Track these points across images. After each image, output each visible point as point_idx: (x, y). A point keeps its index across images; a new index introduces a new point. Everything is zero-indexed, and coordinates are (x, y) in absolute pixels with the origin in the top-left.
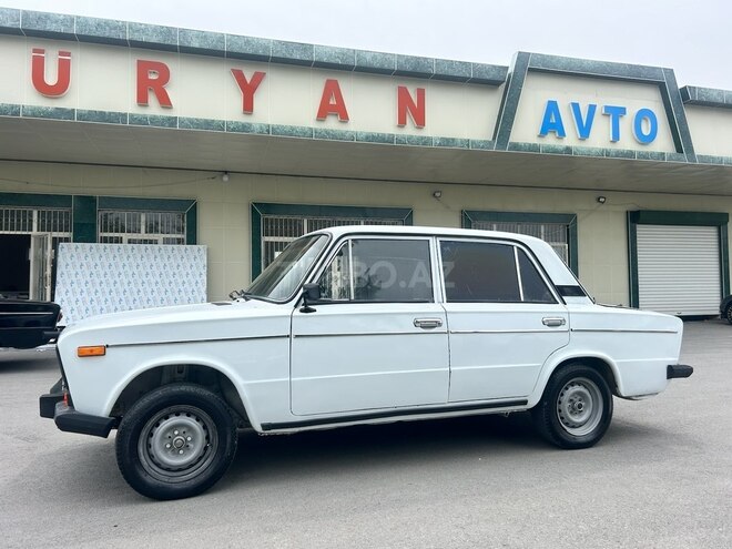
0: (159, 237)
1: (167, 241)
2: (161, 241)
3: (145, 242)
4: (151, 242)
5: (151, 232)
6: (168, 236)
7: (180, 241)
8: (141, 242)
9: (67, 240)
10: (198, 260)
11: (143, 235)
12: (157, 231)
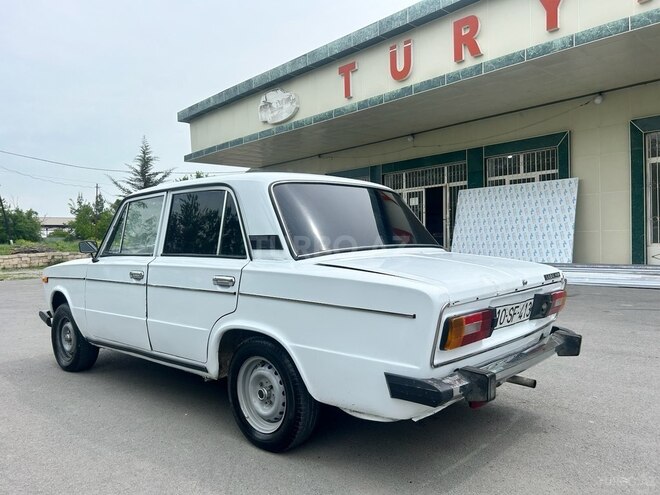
0: (536, 175)
1: (543, 178)
2: (537, 178)
3: (524, 181)
4: (529, 180)
5: (528, 171)
6: (544, 172)
7: (553, 177)
8: (519, 181)
9: (465, 187)
10: (568, 194)
11: (522, 175)
12: (534, 170)
